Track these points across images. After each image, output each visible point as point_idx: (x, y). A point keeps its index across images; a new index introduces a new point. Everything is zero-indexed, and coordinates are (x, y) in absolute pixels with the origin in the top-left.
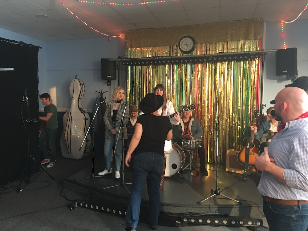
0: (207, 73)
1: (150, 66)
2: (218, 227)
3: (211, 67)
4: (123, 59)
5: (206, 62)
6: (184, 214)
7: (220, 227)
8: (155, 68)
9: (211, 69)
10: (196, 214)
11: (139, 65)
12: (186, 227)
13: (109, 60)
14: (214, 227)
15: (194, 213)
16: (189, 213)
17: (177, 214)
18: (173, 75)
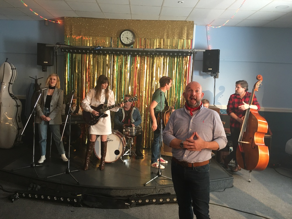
0: (146, 66)
1: (91, 55)
2: (162, 205)
3: (149, 61)
4: (61, 46)
5: (144, 56)
6: (131, 196)
7: (164, 205)
8: (95, 57)
9: (149, 63)
10: (142, 195)
11: (79, 53)
12: (134, 207)
13: (46, 45)
14: (159, 205)
15: (141, 194)
16: (136, 195)
17: (125, 196)
18: (114, 65)
